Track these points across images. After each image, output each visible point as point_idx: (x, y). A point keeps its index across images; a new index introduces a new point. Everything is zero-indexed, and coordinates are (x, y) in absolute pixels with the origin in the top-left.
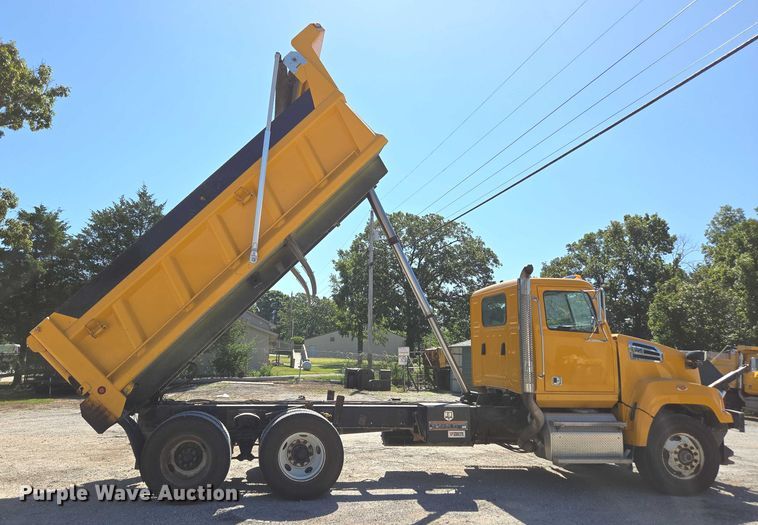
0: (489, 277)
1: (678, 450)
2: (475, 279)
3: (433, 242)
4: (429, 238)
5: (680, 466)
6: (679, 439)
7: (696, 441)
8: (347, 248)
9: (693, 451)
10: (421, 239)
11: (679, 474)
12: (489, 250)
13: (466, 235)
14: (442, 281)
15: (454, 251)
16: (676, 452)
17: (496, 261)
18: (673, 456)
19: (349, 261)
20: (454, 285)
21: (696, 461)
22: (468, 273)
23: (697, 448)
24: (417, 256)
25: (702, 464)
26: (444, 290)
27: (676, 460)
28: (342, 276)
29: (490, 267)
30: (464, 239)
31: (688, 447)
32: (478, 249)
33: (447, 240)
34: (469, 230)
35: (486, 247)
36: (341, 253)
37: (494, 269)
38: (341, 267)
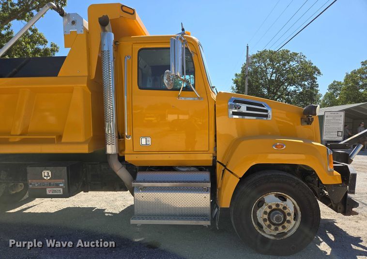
0: (314, 81)
1: (274, 207)
2: (306, 83)
3: (284, 65)
4: (281, 63)
5: (265, 220)
6: (284, 199)
7: (299, 213)
8: (239, 72)
9: (288, 218)
10: (277, 63)
11: (261, 227)
12: (315, 67)
13: (302, 60)
14: (288, 85)
15: (295, 69)
16: (270, 207)
17: (319, 73)
18: (265, 208)
19: (240, 79)
20: (294, 86)
21: (284, 227)
22: (303, 80)
23: (295, 219)
24: (275, 73)
25: (289, 235)
26: (289, 90)
27: (265, 213)
28: (236, 86)
29: (315, 76)
30: (301, 62)
31: (286, 211)
32: (309, 67)
33: (291, 63)
34: (304, 56)
35: (313, 65)
36: (236, 75)
37: (318, 77)
38: (236, 82)
